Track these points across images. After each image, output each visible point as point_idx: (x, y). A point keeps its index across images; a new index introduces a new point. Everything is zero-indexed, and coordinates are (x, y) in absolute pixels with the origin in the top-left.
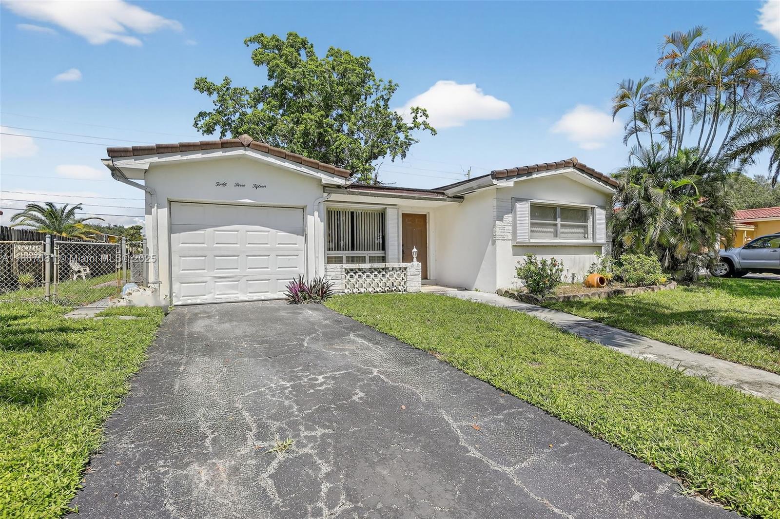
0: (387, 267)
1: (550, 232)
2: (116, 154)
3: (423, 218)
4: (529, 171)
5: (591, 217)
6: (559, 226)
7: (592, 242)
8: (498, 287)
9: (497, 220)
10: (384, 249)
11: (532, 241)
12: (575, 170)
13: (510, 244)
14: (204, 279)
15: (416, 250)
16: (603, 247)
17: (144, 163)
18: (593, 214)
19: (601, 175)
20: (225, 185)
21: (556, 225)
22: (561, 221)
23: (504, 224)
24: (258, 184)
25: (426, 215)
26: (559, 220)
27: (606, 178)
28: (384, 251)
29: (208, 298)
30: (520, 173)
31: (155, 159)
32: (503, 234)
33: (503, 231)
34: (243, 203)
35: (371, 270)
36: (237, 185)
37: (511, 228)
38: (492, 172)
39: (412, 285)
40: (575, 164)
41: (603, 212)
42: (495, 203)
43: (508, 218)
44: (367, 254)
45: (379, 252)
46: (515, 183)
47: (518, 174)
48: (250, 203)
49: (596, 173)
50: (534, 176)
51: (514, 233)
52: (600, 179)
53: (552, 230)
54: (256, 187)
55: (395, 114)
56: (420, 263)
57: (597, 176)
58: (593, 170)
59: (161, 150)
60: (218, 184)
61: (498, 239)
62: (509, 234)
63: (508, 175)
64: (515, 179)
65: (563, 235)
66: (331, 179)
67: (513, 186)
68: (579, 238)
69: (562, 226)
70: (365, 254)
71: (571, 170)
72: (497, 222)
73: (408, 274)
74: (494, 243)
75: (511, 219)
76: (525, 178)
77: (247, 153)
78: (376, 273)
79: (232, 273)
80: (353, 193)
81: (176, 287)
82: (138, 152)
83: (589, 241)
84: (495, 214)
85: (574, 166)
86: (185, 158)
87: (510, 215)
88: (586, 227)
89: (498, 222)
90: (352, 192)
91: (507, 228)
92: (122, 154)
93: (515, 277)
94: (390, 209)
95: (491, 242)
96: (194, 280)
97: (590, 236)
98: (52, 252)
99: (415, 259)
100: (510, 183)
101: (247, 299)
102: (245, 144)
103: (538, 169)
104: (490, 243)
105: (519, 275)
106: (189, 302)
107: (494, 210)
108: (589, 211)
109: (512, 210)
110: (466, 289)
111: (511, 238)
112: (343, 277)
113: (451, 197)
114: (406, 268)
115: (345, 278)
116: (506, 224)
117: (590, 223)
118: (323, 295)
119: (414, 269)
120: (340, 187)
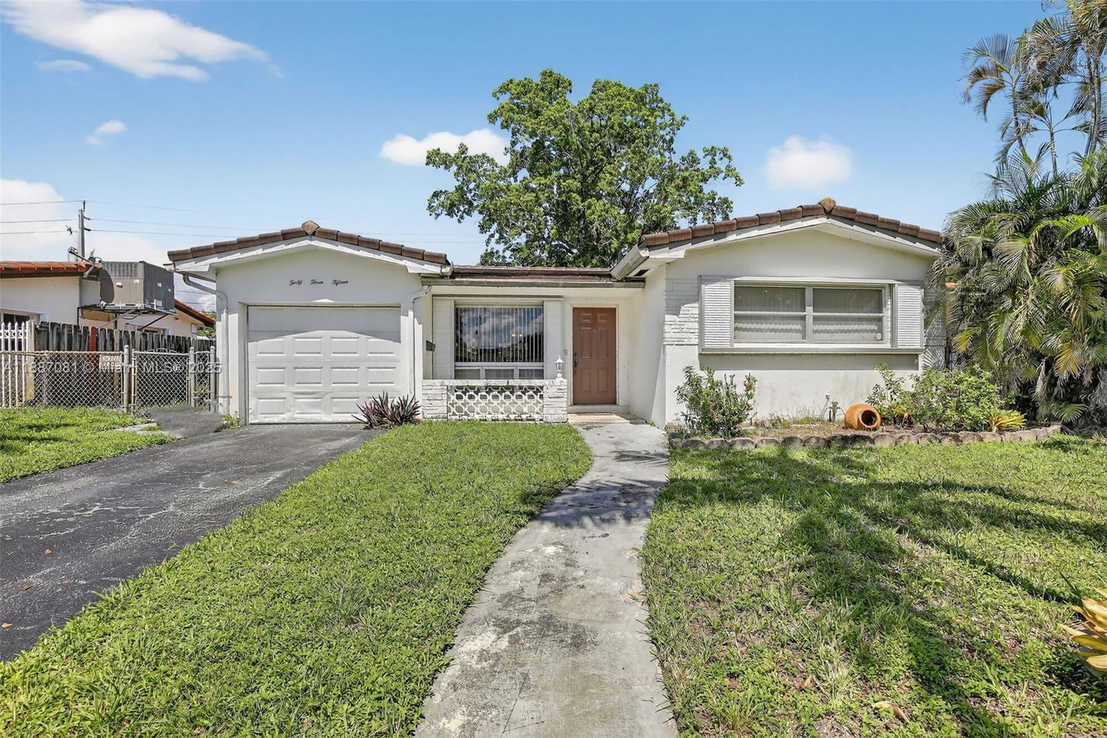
1: (796, 331)
2: (178, 258)
3: (610, 313)
4: (718, 231)
5: (889, 303)
6: (809, 320)
8: (668, 420)
9: (667, 314)
10: (543, 359)
11: (736, 346)
12: (831, 221)
13: (696, 351)
14: (284, 395)
15: (561, 361)
16: (920, 356)
17: (203, 266)
18: (892, 295)
20: (300, 283)
21: (803, 318)
22: (814, 312)
23: (682, 320)
24: (338, 279)
25: (615, 308)
26: (809, 309)
27: (910, 228)
28: (542, 363)
29: (285, 417)
30: (699, 234)
31: (215, 260)
32: (679, 335)
33: (677, 330)
34: (324, 303)
35: (489, 389)
36: (314, 282)
37: (694, 325)
39: (552, 411)
40: (828, 209)
41: (918, 293)
42: (664, 286)
43: (692, 309)
44: (516, 366)
45: (535, 364)
46: (688, 252)
47: (693, 238)
48: (327, 303)
49: (883, 221)
50: (733, 237)
51: (702, 333)
52: (896, 231)
53: (799, 327)
54: (336, 283)
56: (566, 381)
57: (886, 226)
58: (875, 217)
59: (221, 248)
60: (292, 283)
61: (669, 343)
62: (691, 335)
63: (670, 240)
64: (689, 246)
65: (816, 336)
66: (421, 266)
67: (685, 257)
69: (815, 318)
70: (513, 366)
71: (822, 220)
73: (546, 395)
74: (660, 349)
75: (696, 311)
76: (710, 242)
77: (313, 243)
78: (472, 393)
79: (315, 388)
80: (461, 284)
81: (252, 403)
82: (198, 253)
83: (885, 345)
84: (663, 304)
85: (828, 213)
86: (245, 255)
87: (693, 305)
88: (880, 320)
89: (668, 318)
90: (459, 282)
91: (686, 325)
92: (205, 253)
94: (551, 303)
96: (269, 395)
97: (888, 335)
98: (130, 362)
99: (561, 374)
100: (678, 253)
101: (330, 420)
102: (309, 232)
103: (739, 226)
106: (266, 421)
107: (664, 297)
108: (886, 292)
109: (697, 297)
110: (646, 422)
111: (696, 341)
112: (445, 397)
113: (621, 281)
114: (542, 388)
115: (449, 398)
116: (687, 320)
117: (887, 313)
118: (401, 419)
119: (554, 389)
120: (442, 276)
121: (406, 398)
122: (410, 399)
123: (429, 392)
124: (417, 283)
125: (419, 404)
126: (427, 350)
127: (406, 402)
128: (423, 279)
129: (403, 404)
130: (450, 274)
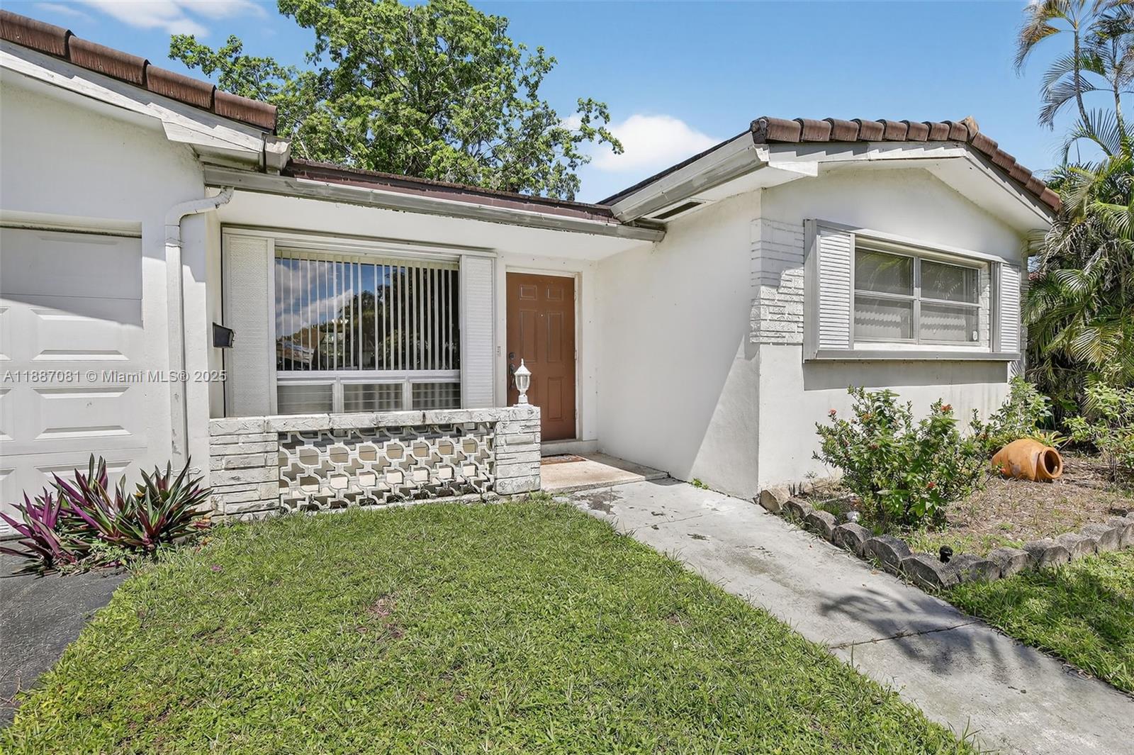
0: (428, 422)
1: (895, 324)
3: (564, 288)
4: (862, 136)
5: (988, 288)
6: (917, 306)
7: (988, 350)
8: (763, 485)
9: (763, 285)
10: (457, 365)
11: (858, 347)
12: (970, 154)
13: (797, 356)
15: (527, 372)
16: (1009, 365)
18: (993, 278)
19: (1027, 174)
21: (910, 305)
22: (922, 295)
23: (782, 297)
25: (573, 280)
26: (917, 291)
27: (1038, 184)
28: (457, 371)
30: (840, 135)
32: (778, 326)
33: (776, 317)
37: (799, 309)
38: (757, 122)
39: (513, 471)
40: (972, 136)
41: (1016, 278)
42: (756, 232)
43: (795, 278)
44: (406, 378)
45: (443, 372)
47: (831, 141)
49: (1018, 168)
50: (874, 154)
51: (811, 323)
53: (901, 318)
55: (543, 106)
56: (538, 409)
57: (1019, 176)
58: (1012, 161)
61: (765, 340)
62: (794, 327)
63: (805, 137)
64: (823, 156)
65: (924, 332)
66: (207, 129)
67: (816, 175)
68: (958, 341)
69: (925, 307)
70: (403, 378)
71: (961, 151)
72: (763, 288)
73: (500, 440)
74: (752, 352)
75: (801, 283)
76: (847, 156)
83: (983, 349)
84: (758, 265)
85: (970, 143)
87: (800, 271)
88: (972, 313)
89: (764, 291)
91: (790, 308)
93: (816, 457)
94: (469, 260)
95: (742, 347)
97: (985, 334)
99: (523, 398)
100: (807, 166)
103: (887, 134)
104: (741, 353)
105: (828, 451)
107: (755, 255)
108: (983, 275)
109: (806, 253)
110: (669, 476)
111: (800, 338)
112: (274, 459)
113: (629, 224)
114: (493, 425)
115: (283, 461)
116: (788, 298)
117: (984, 303)
118: (154, 536)
119: (516, 427)
120: (262, 166)
121: (163, 475)
122: (176, 472)
123: (230, 450)
124: (188, 180)
125: (203, 485)
126: (216, 345)
127: (162, 483)
128: (207, 168)
129: (155, 490)
130: (282, 163)
